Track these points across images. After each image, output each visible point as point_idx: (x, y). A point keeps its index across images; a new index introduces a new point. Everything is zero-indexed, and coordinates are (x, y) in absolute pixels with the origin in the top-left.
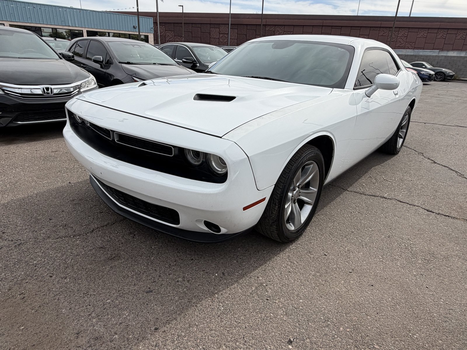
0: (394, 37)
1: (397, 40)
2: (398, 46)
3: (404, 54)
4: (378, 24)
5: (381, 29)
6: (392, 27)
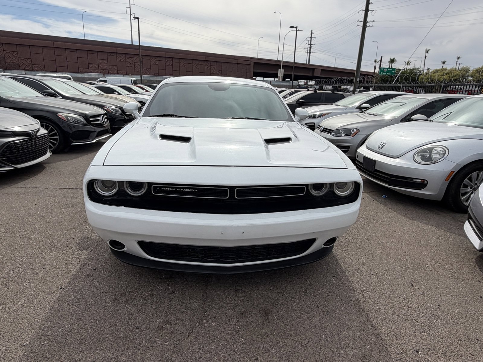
0: (132, 63)
1: (135, 66)
2: (137, 71)
3: (155, 79)
4: (113, 50)
5: (118, 55)
6: (139, 55)
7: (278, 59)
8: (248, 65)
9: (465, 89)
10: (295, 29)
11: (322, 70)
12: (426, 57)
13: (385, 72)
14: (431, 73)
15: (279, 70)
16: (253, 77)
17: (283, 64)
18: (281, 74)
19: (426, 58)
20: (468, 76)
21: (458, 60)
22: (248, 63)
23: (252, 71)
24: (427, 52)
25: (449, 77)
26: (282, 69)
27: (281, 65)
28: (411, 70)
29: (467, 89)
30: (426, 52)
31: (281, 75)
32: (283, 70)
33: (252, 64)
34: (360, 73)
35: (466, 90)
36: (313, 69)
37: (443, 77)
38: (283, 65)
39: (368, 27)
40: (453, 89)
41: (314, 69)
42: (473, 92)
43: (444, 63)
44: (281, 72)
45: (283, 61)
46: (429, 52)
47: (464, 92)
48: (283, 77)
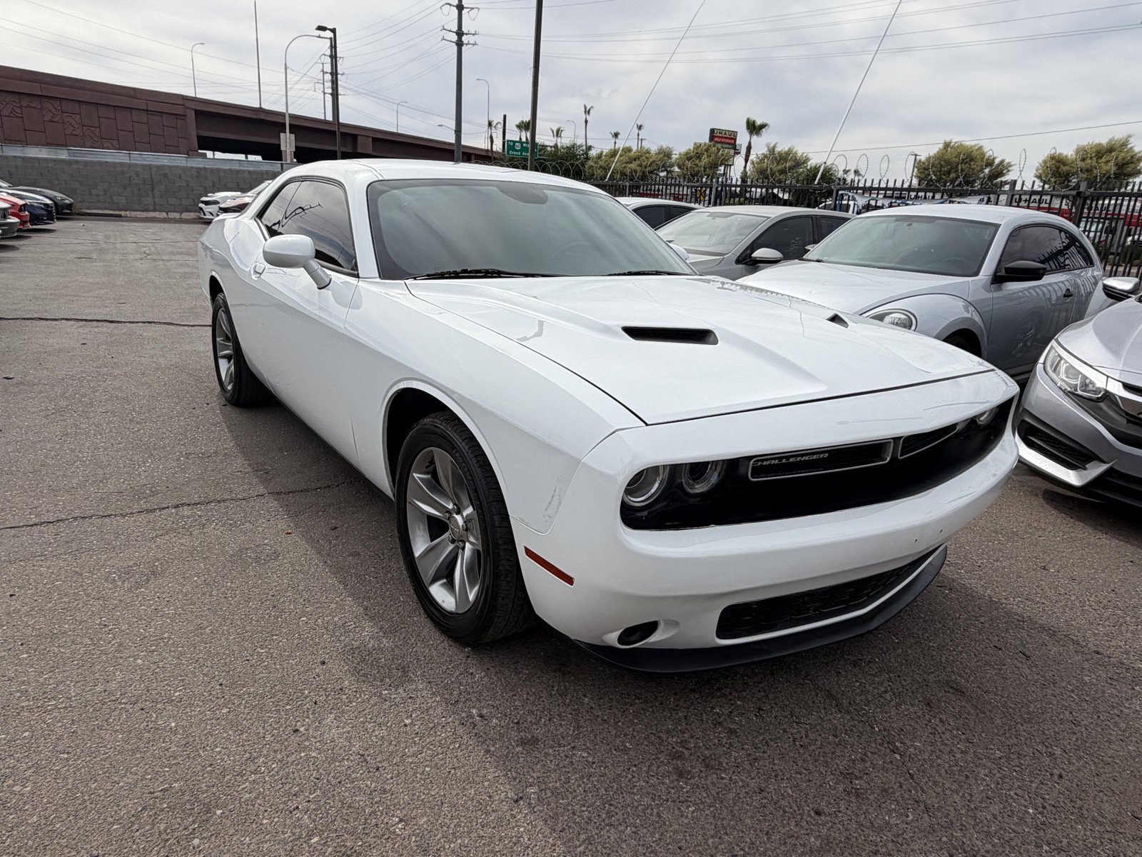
7: (260, 104)
8: (178, 117)
9: (668, 192)
10: (329, 34)
11: (374, 139)
12: (586, 122)
13: (518, 151)
14: (605, 156)
15: (282, 135)
16: (200, 151)
17: (292, 123)
18: (288, 145)
19: (588, 124)
20: (672, 166)
21: (640, 132)
22: (178, 110)
23: (193, 132)
24: (587, 112)
25: (640, 165)
26: (290, 132)
27: (285, 124)
28: (567, 147)
29: (672, 192)
30: (585, 112)
31: (288, 147)
32: (293, 136)
33: (192, 115)
34: (462, 150)
35: (671, 194)
36: (355, 137)
37: (629, 165)
38: (290, 125)
39: (467, 44)
40: (647, 190)
41: (357, 135)
42: (680, 197)
43: (616, 135)
44: (288, 140)
45: (289, 114)
46: (591, 112)
47: (668, 197)
48: (295, 153)
